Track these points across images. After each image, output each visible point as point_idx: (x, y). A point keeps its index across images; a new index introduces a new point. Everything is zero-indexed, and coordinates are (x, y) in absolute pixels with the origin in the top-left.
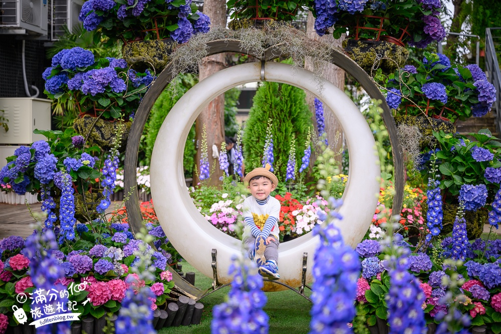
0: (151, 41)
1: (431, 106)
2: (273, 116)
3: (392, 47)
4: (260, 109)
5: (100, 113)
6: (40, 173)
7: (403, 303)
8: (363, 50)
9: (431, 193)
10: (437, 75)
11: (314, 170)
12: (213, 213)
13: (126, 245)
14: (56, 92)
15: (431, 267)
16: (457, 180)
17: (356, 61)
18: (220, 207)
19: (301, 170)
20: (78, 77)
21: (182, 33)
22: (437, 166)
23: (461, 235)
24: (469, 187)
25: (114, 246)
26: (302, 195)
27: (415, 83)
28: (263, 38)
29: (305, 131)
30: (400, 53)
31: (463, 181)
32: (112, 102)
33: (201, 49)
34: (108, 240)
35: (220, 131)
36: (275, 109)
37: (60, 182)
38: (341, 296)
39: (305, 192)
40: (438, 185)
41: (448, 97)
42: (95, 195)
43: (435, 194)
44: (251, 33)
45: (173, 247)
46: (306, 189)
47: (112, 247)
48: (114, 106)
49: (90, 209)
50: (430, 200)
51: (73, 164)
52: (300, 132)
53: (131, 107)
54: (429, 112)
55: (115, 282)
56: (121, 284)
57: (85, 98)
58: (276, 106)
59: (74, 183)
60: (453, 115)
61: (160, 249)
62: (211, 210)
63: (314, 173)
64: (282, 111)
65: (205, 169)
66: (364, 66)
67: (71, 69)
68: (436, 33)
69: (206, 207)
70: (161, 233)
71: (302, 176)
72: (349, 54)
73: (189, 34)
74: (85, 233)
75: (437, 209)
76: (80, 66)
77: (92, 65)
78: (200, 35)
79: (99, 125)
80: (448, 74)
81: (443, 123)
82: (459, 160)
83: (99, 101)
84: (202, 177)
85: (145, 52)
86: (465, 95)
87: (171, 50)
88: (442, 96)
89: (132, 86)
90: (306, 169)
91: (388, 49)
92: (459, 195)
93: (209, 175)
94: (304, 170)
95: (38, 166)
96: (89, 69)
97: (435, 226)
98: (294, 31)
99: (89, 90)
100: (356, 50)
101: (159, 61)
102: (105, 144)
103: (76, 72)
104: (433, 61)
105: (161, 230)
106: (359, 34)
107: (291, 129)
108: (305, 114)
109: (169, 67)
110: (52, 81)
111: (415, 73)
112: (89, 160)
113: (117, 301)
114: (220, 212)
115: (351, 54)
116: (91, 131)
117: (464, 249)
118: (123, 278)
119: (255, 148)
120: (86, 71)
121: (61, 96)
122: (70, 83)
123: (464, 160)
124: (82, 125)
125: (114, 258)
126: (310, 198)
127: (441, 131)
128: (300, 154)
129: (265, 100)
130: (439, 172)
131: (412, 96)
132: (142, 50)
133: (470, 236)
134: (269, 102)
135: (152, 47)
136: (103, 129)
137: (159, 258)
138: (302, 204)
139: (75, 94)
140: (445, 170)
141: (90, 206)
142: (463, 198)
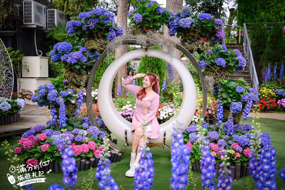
0: (98, 40)
1: (219, 68)
2: (149, 66)
3: (202, 43)
4: (143, 63)
5: (75, 71)
6: (50, 98)
7: (206, 163)
8: (189, 44)
9: (218, 105)
10: (221, 54)
11: (167, 90)
12: (123, 110)
13: (88, 128)
14: (56, 62)
15: (218, 137)
16: (230, 100)
17: (186, 48)
18: (126, 107)
19: (162, 90)
20: (65, 55)
21: (111, 36)
22: (221, 94)
23: (231, 124)
24: (235, 103)
25: (83, 129)
26: (162, 101)
27: (212, 58)
28: (146, 39)
29: (163, 73)
30: (206, 45)
31: (232, 100)
32: (80, 67)
33: (120, 44)
34: (80, 126)
35: (125, 71)
36: (150, 63)
37: (58, 102)
38: (183, 164)
39: (163, 100)
40: (221, 102)
41: (226, 64)
42: (74, 106)
43: (220, 106)
44: (141, 37)
45: (107, 128)
46: (164, 99)
47: (82, 130)
48: (81, 68)
49: (71, 113)
50: (218, 109)
51: (64, 94)
52: (161, 73)
53: (89, 68)
54: (218, 70)
55: (84, 145)
56: (86, 146)
57: (69, 65)
58: (150, 62)
59: (64, 102)
60: (228, 71)
61: (102, 129)
62: (123, 109)
63: (167, 91)
64: (153, 64)
65: (120, 90)
66: (190, 51)
67: (62, 52)
68: (221, 36)
69: (120, 107)
70: (102, 122)
71: (162, 93)
72: (183, 45)
73: (114, 37)
74: (69, 122)
75: (221, 112)
76: (66, 50)
77: (71, 50)
78: (119, 37)
79: (75, 76)
80: (226, 54)
81: (224, 75)
82: (230, 91)
83: (75, 67)
84: (118, 94)
85: (95, 44)
86: (233, 63)
87: (106, 43)
88: (223, 64)
89: (89, 59)
90: (164, 90)
91: (200, 43)
92: (230, 106)
93: (121, 93)
94: (163, 90)
95: (49, 95)
96: (70, 52)
97: (220, 119)
98: (160, 36)
99: (71, 61)
100: (187, 44)
101: (101, 49)
102: (77, 85)
103: (65, 53)
104: (220, 49)
105: (102, 121)
106: (188, 37)
107: (157, 72)
108: (164, 65)
109: (105, 51)
110: (54, 56)
111: (212, 53)
112: (71, 92)
113: (85, 153)
114: (126, 110)
115: (184, 45)
116: (72, 79)
117: (232, 129)
118: (87, 143)
119: (141, 80)
120: (69, 53)
121: (58, 63)
122: (62, 58)
123: (232, 91)
124: (68, 76)
125: (83, 134)
126: (166, 103)
127: (223, 79)
128: (161, 83)
129: (145, 59)
130: (222, 97)
131: (210, 64)
132: (94, 44)
133: (235, 123)
134: (148, 60)
135: (98, 42)
136: (77, 78)
137: (102, 134)
138: (163, 106)
139: (64, 63)
140: (224, 95)
141: (71, 111)
142: (232, 108)
